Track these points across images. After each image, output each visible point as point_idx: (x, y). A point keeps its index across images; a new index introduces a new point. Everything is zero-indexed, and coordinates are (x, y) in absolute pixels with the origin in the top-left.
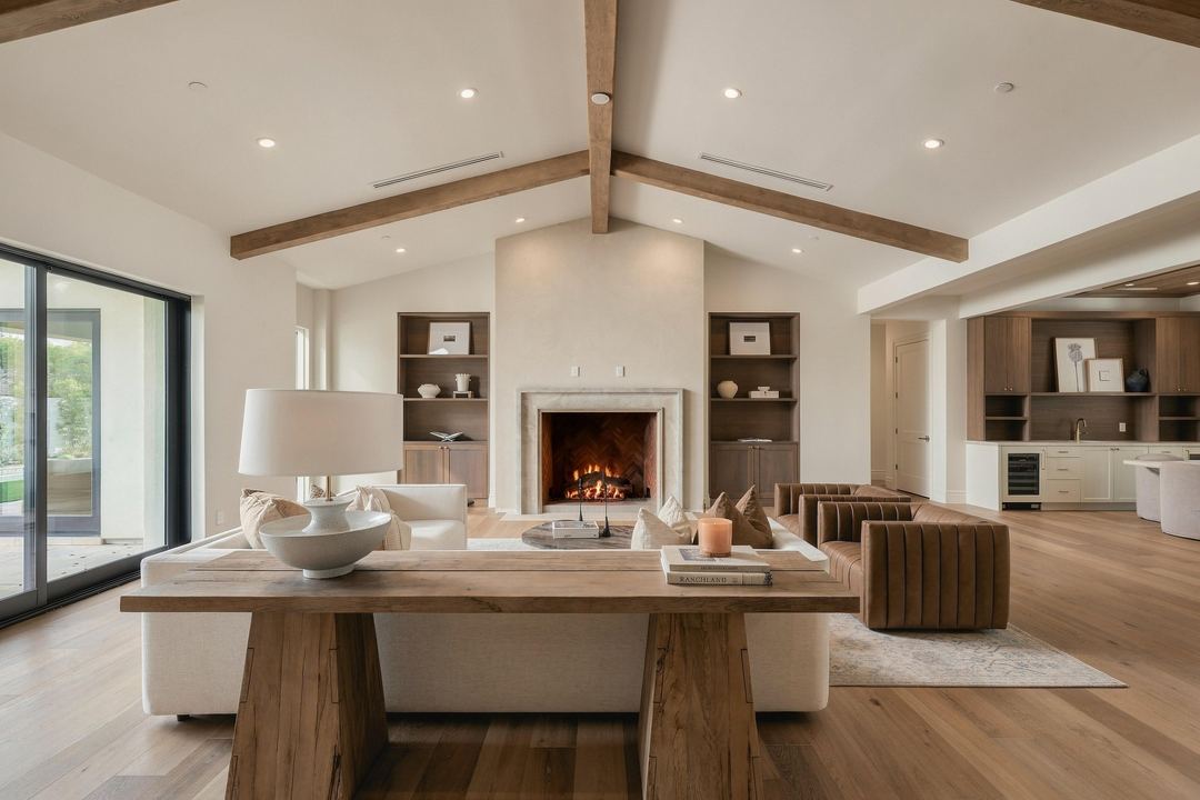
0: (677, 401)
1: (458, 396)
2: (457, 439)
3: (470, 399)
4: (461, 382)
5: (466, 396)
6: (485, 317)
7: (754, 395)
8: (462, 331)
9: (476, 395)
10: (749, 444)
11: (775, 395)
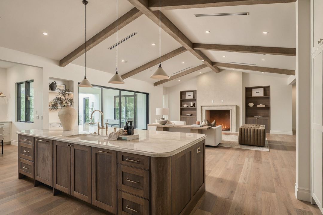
0: (234, 108)
1: (191, 107)
2: (190, 115)
3: (193, 107)
4: (192, 104)
5: (192, 107)
6: (196, 91)
7: (258, 106)
8: (192, 94)
9: (195, 107)
10: (256, 118)
11: (264, 106)
